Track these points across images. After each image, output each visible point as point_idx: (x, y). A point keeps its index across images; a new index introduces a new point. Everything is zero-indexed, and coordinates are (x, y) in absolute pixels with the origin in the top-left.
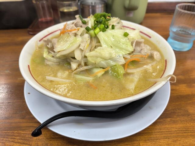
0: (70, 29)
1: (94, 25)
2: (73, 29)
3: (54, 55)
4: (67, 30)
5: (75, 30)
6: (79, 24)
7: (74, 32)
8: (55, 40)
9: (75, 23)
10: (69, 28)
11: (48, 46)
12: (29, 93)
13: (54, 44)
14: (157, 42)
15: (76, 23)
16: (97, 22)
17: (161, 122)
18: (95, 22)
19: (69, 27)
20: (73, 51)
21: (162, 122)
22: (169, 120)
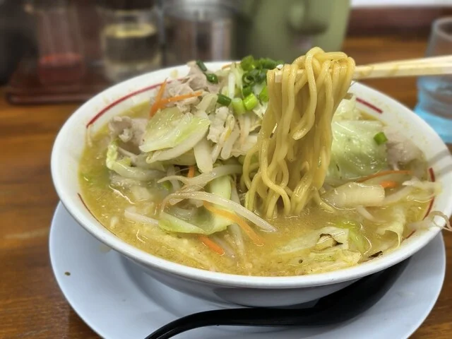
0: (177, 95)
1: (244, 87)
2: (184, 94)
3: (137, 160)
4: (171, 97)
5: (191, 96)
6: (199, 83)
7: (187, 100)
8: (140, 123)
9: (191, 80)
10: (175, 92)
11: (120, 136)
12: (68, 274)
13: (137, 133)
14: (400, 122)
15: (194, 79)
16: (250, 78)
17: (427, 334)
18: (245, 79)
19: (176, 89)
20: (191, 151)
21: (431, 333)
22: (449, 328)
